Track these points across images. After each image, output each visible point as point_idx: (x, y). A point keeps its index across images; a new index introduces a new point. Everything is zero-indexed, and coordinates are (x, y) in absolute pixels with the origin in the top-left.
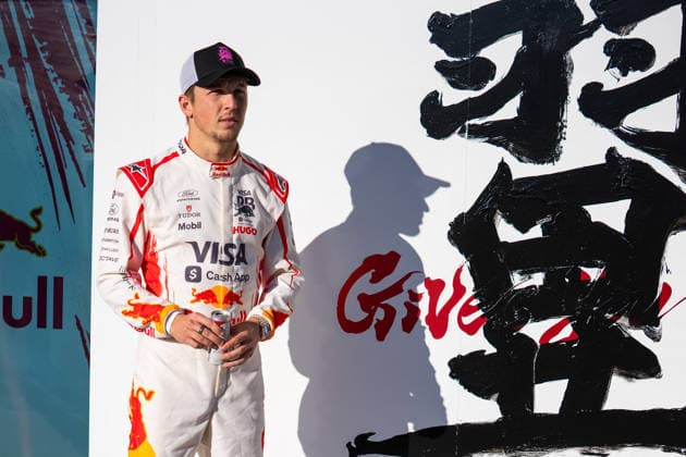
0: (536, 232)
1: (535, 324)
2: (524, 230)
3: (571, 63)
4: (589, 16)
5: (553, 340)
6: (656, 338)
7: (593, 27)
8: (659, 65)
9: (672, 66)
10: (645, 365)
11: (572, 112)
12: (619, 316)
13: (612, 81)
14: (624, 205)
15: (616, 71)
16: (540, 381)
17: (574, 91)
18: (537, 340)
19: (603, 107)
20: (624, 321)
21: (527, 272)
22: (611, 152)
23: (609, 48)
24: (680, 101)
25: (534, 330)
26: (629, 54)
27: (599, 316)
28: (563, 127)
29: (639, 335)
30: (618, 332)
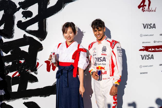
0: (9, 53)
1: (11, 73)
2: (7, 53)
3: (15, 17)
4: (18, 6)
5: (15, 76)
6: (37, 74)
7: (19, 9)
8: (34, 16)
9: (36, 16)
10: (35, 80)
11: (16, 27)
12: (28, 70)
13: (24, 20)
14: (28, 46)
15: (24, 18)
16: (13, 85)
17: (16, 23)
18: (11, 76)
19: (22, 26)
20: (29, 71)
21: (8, 62)
22: (24, 35)
23: (23, 13)
24: (39, 24)
26: (27, 14)
27: (24, 70)
28: (14, 30)
29: (33, 73)
30: (28, 73)
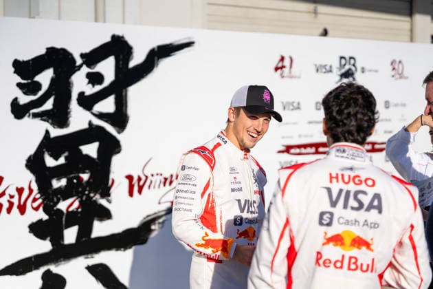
0: (62, 160)
1: (64, 202)
2: (56, 159)
3: (72, 83)
4: (79, 61)
5: (70, 209)
6: (109, 202)
7: (81, 66)
8: (106, 83)
9: (112, 84)
10: (105, 214)
11: (74, 105)
12: (95, 195)
13: (90, 90)
14: (96, 145)
15: (90, 85)
16: (66, 228)
17: (75, 96)
18: (65, 211)
19: (87, 102)
20: (98, 196)
21: (59, 179)
22: (90, 123)
23: (89, 76)
24: (116, 99)
25: (63, 206)
26: (95, 78)
27: (88, 195)
28: (70, 112)
29: (103, 202)
30: (95, 201)
